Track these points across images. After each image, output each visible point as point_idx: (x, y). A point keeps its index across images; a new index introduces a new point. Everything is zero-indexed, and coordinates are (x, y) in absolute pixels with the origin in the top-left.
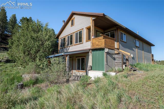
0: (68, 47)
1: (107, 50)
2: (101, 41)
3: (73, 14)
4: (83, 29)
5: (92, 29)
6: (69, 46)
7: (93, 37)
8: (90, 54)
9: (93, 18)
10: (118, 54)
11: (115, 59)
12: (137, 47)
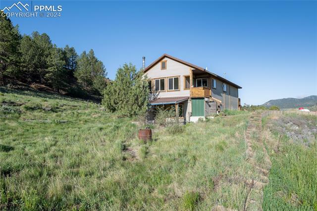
0: (157, 93)
1: (206, 99)
2: (200, 91)
3: (165, 57)
4: (180, 76)
5: (191, 78)
6: (160, 92)
7: (192, 87)
8: (189, 101)
9: (193, 69)
10: (213, 102)
11: (210, 106)
12: (224, 92)
